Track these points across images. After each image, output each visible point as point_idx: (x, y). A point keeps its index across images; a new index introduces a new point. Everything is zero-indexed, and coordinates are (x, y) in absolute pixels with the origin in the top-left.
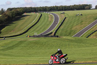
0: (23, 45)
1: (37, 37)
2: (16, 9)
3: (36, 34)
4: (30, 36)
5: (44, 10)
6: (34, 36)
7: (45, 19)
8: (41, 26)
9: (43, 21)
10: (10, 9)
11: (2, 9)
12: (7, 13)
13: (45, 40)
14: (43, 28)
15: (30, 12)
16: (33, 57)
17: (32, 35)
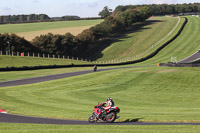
0: (147, 82)
1: (177, 65)
2: (134, 7)
3: (174, 60)
4: (161, 65)
5: (193, 11)
6: (170, 65)
7: (193, 29)
8: (184, 44)
9: (190, 34)
10: (121, 9)
11: (106, 8)
12: (116, 17)
13: (192, 72)
14: (189, 48)
15: (163, 14)
16: (168, 106)
17: (166, 62)
